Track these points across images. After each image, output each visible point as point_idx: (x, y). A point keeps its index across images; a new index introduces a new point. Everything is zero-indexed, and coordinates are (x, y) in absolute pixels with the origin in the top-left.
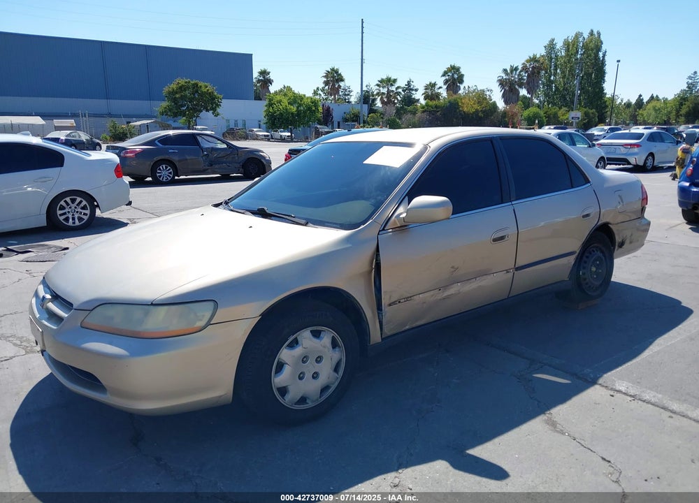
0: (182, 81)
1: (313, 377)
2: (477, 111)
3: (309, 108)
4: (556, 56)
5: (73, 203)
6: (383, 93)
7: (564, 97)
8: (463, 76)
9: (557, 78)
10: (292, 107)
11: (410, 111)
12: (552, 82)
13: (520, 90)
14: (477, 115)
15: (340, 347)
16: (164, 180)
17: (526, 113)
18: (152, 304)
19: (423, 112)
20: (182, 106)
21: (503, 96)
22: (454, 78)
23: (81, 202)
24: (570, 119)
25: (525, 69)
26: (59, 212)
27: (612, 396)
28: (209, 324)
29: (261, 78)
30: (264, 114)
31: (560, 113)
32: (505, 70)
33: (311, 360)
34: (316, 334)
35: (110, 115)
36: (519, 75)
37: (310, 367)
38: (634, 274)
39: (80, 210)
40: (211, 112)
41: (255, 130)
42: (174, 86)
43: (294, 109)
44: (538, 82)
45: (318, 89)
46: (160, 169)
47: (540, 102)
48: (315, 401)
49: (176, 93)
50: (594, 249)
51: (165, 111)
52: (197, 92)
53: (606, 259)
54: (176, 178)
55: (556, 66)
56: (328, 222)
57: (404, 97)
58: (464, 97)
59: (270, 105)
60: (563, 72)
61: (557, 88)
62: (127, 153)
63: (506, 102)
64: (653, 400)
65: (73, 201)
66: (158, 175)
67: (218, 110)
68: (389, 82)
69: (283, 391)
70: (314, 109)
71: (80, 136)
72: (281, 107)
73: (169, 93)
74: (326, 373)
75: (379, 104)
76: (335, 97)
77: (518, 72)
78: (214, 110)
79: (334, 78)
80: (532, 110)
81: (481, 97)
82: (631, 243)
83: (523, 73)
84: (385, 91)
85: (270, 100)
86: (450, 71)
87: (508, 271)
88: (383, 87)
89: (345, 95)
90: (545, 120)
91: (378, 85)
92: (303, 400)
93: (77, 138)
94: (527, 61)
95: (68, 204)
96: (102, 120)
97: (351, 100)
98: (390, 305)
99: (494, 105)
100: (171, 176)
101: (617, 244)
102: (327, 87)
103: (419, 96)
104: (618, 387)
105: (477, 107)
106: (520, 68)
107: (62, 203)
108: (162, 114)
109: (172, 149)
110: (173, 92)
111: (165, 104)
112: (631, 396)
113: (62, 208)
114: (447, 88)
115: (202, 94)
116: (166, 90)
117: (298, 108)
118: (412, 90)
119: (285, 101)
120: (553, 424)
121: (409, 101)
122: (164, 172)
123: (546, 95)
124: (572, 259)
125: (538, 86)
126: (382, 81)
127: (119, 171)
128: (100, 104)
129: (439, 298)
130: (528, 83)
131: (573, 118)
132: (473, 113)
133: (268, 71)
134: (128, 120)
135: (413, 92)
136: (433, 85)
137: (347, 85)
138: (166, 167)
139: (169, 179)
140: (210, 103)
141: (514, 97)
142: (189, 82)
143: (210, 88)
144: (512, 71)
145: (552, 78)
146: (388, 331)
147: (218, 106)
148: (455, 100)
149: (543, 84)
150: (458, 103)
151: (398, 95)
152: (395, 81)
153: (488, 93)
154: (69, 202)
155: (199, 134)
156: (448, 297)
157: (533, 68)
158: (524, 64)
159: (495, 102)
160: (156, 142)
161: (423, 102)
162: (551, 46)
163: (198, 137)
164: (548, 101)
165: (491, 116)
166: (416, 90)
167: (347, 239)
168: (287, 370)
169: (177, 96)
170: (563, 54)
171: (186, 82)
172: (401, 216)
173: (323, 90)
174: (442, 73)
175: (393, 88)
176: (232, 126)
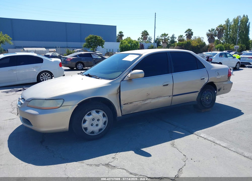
0: (91, 36)
1: (96, 126)
2: (198, 45)
3: (135, 45)
4: (230, 25)
5: (45, 75)
6: (163, 39)
7: (233, 40)
8: (193, 32)
9: (231, 33)
10: (129, 44)
11: (173, 46)
12: (228, 34)
13: (215, 37)
14: (198, 47)
15: (106, 117)
16: (80, 69)
17: (217, 46)
18: (45, 99)
19: (177, 46)
20: (91, 44)
21: (208, 40)
22: (190, 34)
23: (48, 74)
24: (235, 48)
25: (217, 29)
26: (41, 78)
27: (198, 138)
28: (61, 106)
29: (120, 34)
30: (119, 47)
31: (230, 46)
32: (209, 30)
33: (96, 120)
34: (98, 112)
35: (67, 47)
36: (215, 32)
37: (95, 122)
38: (230, 102)
39: (47, 77)
40: (101, 46)
41: (116, 52)
42: (88, 37)
43: (129, 45)
44: (222, 35)
45: (139, 38)
46: (78, 65)
47: (223, 42)
48: (96, 133)
49: (89, 40)
50: (208, 91)
51: (85, 46)
52: (96, 39)
53: (212, 95)
54: (84, 68)
55: (230, 29)
56: (106, 78)
57: (171, 40)
58: (193, 40)
59: (122, 44)
60: (233, 31)
61: (230, 37)
62: (68, 59)
63: (209, 42)
64: (211, 140)
65: (45, 74)
66: (78, 67)
67: (103, 46)
68: (165, 35)
69: (86, 129)
70: (137, 45)
71: (56, 54)
72: (125, 44)
73: (87, 40)
74: (101, 125)
75: (161, 43)
76: (145, 41)
77: (214, 31)
78: (102, 45)
79: (145, 34)
80: (219, 45)
81: (199, 40)
82: (224, 89)
83: (216, 31)
84: (163, 38)
85: (122, 42)
86: (188, 31)
87: (170, 96)
88: (163, 37)
89: (149, 40)
90: (224, 49)
91: (161, 36)
92: (93, 132)
93: (55, 55)
94: (218, 27)
95: (44, 75)
96: (64, 49)
97: (151, 42)
98: (124, 104)
99: (204, 43)
100: (82, 67)
101: (218, 90)
102: (143, 37)
103: (176, 40)
104: (201, 136)
105: (197, 44)
106: (215, 29)
107: (42, 75)
108: (84, 47)
109: (83, 58)
110: (89, 39)
111: (85, 43)
112: (204, 138)
113: (42, 76)
114: (187, 37)
115: (98, 40)
116: (86, 39)
117: (131, 45)
118: (174, 38)
119: (127, 42)
120: (173, 145)
121: (173, 42)
122: (80, 66)
123: (226, 39)
124: (197, 94)
125: (222, 36)
126: (162, 35)
127: (61, 65)
128: (64, 44)
129: (143, 103)
130: (218, 35)
131: (236, 48)
132: (196, 46)
133: (122, 32)
134: (74, 49)
135: (175, 39)
136: (181, 36)
137: (150, 36)
138: (81, 65)
139: (82, 68)
140: (101, 43)
141: (212, 40)
142: (94, 36)
143: (101, 38)
144: (212, 31)
145: (228, 33)
146: (124, 113)
147: (103, 44)
148: (189, 42)
149: (224, 35)
150: (190, 43)
151: (168, 40)
152: (167, 35)
153: (202, 39)
154: (44, 74)
155: (92, 53)
156: (146, 103)
157: (220, 29)
158: (217, 28)
159: (204, 42)
160: (78, 56)
161: (178, 42)
162: (228, 21)
163: (92, 54)
164: (226, 42)
165: (203, 47)
166: (176, 38)
167: (110, 83)
168: (87, 122)
169: (90, 41)
170: (233, 24)
171: (93, 36)
172: (129, 76)
173: (141, 38)
174: (185, 32)
175: (167, 37)
176: (108, 51)
